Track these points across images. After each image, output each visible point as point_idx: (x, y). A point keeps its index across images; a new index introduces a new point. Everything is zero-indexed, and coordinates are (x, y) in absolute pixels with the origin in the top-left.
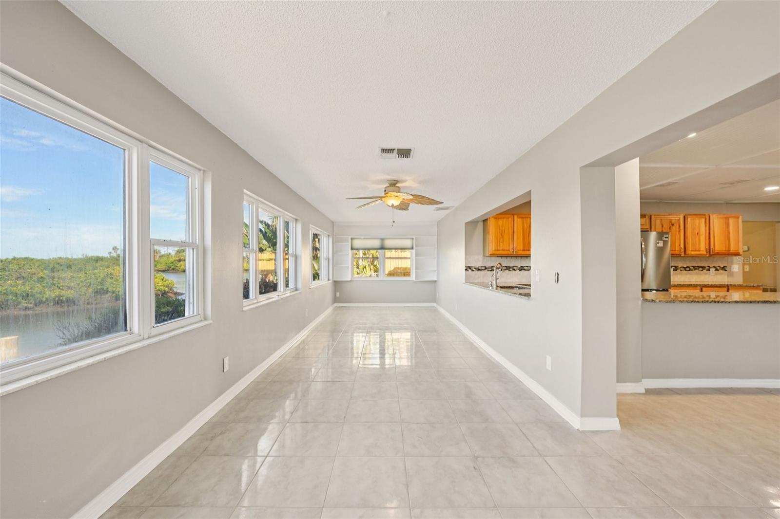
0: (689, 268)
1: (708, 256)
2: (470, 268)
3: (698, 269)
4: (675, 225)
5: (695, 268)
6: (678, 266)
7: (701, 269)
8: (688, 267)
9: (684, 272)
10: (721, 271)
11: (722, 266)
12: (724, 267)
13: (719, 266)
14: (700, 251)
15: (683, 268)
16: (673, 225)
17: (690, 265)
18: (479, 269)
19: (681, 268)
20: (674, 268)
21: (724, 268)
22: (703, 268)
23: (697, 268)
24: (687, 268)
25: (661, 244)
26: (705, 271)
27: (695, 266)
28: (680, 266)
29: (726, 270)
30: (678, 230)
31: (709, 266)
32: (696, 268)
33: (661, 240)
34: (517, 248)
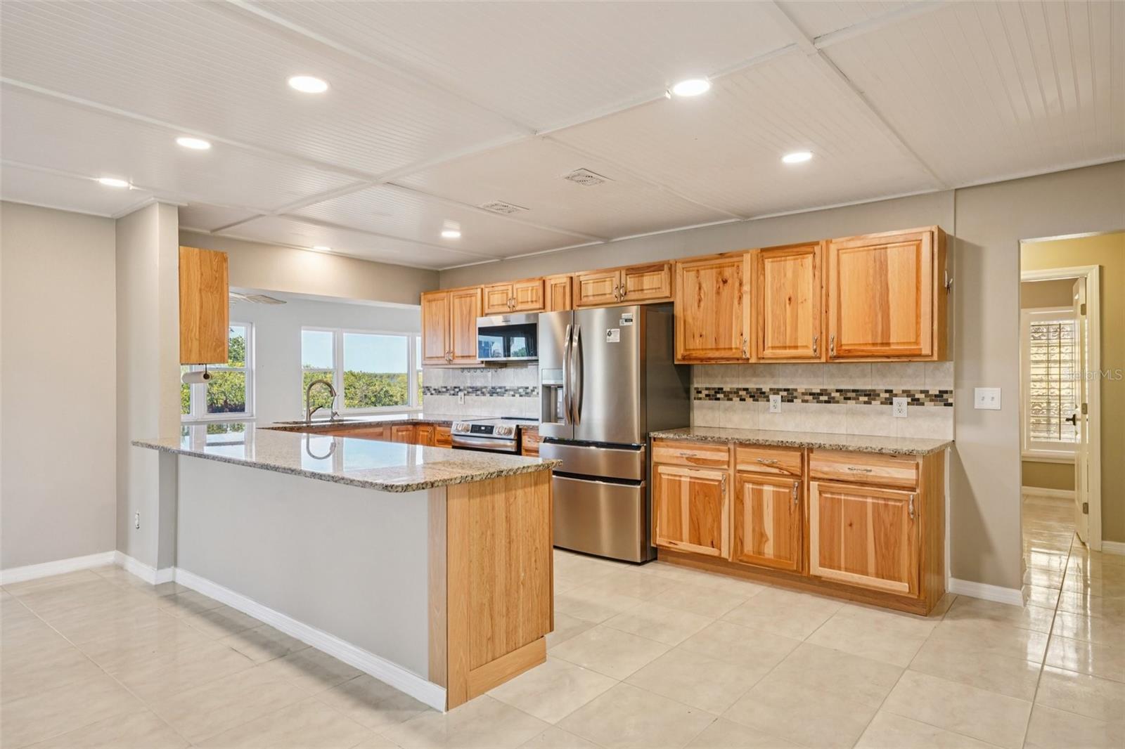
0: (829, 394)
1: (823, 360)
2: (428, 388)
3: (856, 399)
4: (730, 281)
5: (846, 395)
6: (796, 390)
7: (866, 399)
8: (823, 392)
9: (814, 406)
10: (930, 407)
11: (934, 391)
12: (942, 392)
13: (922, 392)
14: (796, 347)
15: (811, 394)
16: (725, 282)
17: (830, 387)
18: (438, 392)
19: (803, 394)
20: (785, 394)
21: (941, 397)
22: (871, 395)
23: (853, 395)
24: (821, 394)
25: (615, 337)
26: (876, 403)
27: (848, 391)
28: (802, 388)
29: (951, 405)
30: (736, 294)
31: (890, 391)
32: (849, 395)
33: (617, 326)
34: (453, 352)
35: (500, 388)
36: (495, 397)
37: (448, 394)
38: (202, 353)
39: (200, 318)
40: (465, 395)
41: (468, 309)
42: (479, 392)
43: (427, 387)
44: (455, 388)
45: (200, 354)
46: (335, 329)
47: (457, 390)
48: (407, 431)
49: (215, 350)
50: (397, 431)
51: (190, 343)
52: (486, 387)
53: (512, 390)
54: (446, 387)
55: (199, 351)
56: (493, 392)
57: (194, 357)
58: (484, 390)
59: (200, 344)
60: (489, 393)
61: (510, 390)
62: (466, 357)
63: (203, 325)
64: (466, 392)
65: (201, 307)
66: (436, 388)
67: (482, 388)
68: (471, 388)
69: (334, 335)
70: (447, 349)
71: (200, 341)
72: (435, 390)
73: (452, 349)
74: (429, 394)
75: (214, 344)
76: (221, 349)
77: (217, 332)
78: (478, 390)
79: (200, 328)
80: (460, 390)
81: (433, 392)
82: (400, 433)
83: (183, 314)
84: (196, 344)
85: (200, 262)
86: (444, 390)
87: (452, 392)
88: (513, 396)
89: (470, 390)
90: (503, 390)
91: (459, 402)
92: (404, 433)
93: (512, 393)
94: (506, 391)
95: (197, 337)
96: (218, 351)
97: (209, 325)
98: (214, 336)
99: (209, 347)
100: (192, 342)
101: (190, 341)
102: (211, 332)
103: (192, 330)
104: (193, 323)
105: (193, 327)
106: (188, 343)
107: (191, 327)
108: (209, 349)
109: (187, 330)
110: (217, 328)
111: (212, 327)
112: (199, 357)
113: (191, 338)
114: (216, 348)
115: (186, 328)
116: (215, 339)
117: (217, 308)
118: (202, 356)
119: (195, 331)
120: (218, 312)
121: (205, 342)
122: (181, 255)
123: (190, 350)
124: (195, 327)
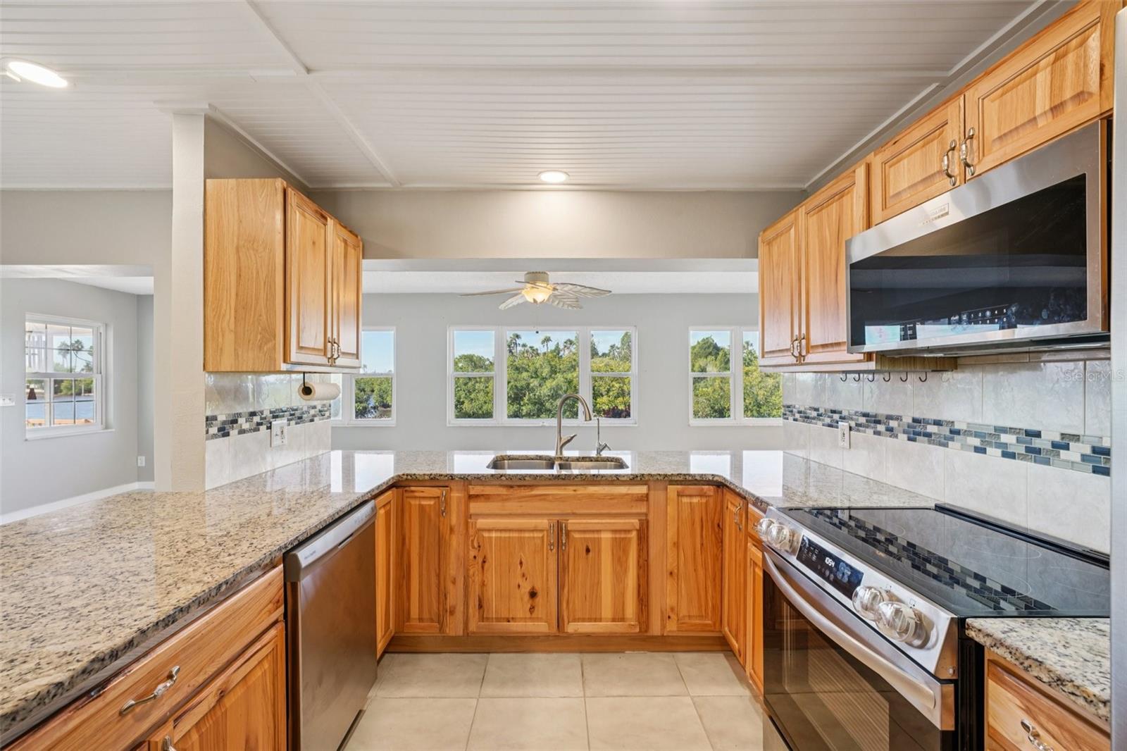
2: (790, 409)
18: (806, 417)
34: (807, 338)
35: (938, 423)
36: (921, 445)
37: (820, 423)
38: (240, 353)
39: (237, 295)
40: (851, 429)
41: (835, 227)
42: (881, 428)
43: (789, 407)
44: (834, 412)
45: (236, 355)
46: (733, 327)
47: (836, 416)
48: (701, 496)
49: (260, 347)
50: (680, 495)
51: (220, 339)
52: (898, 418)
53: (977, 435)
54: (816, 410)
55: (235, 350)
56: (917, 430)
57: (227, 362)
58: (893, 424)
59: (236, 338)
60: (904, 432)
61: (968, 433)
62: (832, 345)
63: (242, 307)
64: (853, 424)
66: (802, 409)
67: (889, 417)
68: (865, 415)
69: (731, 334)
70: (796, 332)
71: (236, 333)
72: (800, 412)
73: (804, 331)
74: (791, 418)
75: (259, 337)
76: (270, 345)
78: (879, 422)
79: (236, 311)
80: (843, 418)
81: (797, 416)
82: (685, 500)
83: (210, 292)
84: (230, 337)
85: (238, 200)
86: (814, 414)
87: (828, 421)
88: (980, 450)
89: (862, 420)
90: (945, 431)
91: (841, 444)
92: (695, 500)
93: (976, 442)
94: (958, 432)
95: (232, 327)
96: (265, 349)
97: (251, 305)
98: (259, 324)
99: (251, 342)
100: (223, 335)
101: (220, 334)
102: (254, 317)
103: (224, 315)
104: (224, 305)
105: (225, 311)
106: (218, 337)
107: (223, 310)
108: (250, 346)
109: (217, 316)
110: (263, 311)
111: (255, 309)
112: (235, 360)
113: (222, 328)
114: (261, 344)
115: (214, 313)
116: (260, 328)
117: (264, 276)
118: (240, 358)
119: (228, 317)
120: (265, 283)
121: (244, 334)
122: (208, 194)
123: (221, 349)
124: (228, 311)
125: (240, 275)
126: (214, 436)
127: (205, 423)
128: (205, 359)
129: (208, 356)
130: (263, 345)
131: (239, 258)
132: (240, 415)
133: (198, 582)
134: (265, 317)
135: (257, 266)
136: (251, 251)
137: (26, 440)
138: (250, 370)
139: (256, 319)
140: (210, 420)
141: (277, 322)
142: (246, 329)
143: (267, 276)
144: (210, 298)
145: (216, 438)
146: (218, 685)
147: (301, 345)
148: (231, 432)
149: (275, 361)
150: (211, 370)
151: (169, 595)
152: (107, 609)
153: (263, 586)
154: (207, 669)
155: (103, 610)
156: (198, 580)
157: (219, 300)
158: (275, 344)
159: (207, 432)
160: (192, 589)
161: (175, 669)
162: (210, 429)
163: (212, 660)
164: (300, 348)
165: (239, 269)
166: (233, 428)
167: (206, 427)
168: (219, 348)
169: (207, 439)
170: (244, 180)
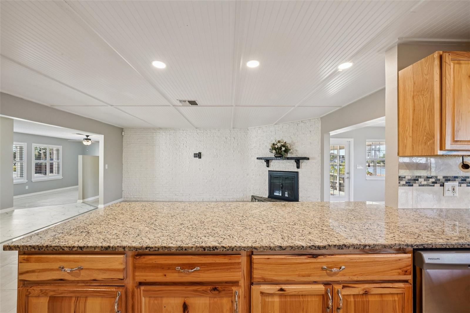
38: (415, 147)
39: (413, 119)
45: (413, 148)
49: (426, 143)
51: (405, 141)
55: (412, 145)
57: (408, 151)
59: (413, 140)
63: (416, 124)
65: (414, 110)
71: (412, 138)
75: (425, 137)
76: (431, 141)
77: (428, 127)
79: (413, 127)
83: (401, 121)
84: (410, 140)
85: (413, 74)
95: (411, 134)
96: (429, 143)
97: (421, 123)
98: (425, 132)
99: (420, 141)
100: (407, 139)
101: (405, 139)
102: (422, 128)
103: (407, 130)
104: (407, 125)
105: (408, 128)
106: (404, 140)
107: (406, 128)
108: (420, 143)
109: (404, 131)
110: (427, 124)
111: (423, 124)
112: (412, 150)
113: (406, 136)
114: (426, 141)
115: (403, 130)
116: (425, 133)
117: (428, 106)
118: (415, 150)
119: (408, 130)
120: (428, 110)
121: (417, 137)
122: (399, 78)
123: (406, 146)
124: (409, 127)
125: (415, 109)
126: (404, 185)
127: (398, 179)
128: (398, 151)
129: (400, 150)
130: (427, 142)
131: (414, 101)
132: (420, 177)
133: (359, 240)
134: (428, 128)
135: (423, 103)
136: (421, 96)
137: (366, 180)
138: (420, 155)
139: (423, 129)
140: (401, 178)
141: (435, 129)
142: (418, 135)
143: (429, 106)
144: (401, 124)
145: (404, 186)
146: (365, 287)
147: (455, 140)
148: (414, 185)
149: (434, 150)
150: (401, 155)
151: (346, 239)
152: (329, 234)
153: (395, 259)
154: (359, 277)
155: (328, 234)
156: (359, 239)
157: (405, 123)
158: (434, 140)
159: (399, 183)
160: (354, 241)
161: (343, 267)
162: (401, 182)
163: (362, 275)
164: (455, 141)
165: (414, 107)
166: (415, 183)
167: (399, 180)
168: (405, 145)
169: (399, 186)
170: (416, 63)
